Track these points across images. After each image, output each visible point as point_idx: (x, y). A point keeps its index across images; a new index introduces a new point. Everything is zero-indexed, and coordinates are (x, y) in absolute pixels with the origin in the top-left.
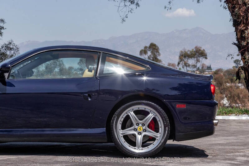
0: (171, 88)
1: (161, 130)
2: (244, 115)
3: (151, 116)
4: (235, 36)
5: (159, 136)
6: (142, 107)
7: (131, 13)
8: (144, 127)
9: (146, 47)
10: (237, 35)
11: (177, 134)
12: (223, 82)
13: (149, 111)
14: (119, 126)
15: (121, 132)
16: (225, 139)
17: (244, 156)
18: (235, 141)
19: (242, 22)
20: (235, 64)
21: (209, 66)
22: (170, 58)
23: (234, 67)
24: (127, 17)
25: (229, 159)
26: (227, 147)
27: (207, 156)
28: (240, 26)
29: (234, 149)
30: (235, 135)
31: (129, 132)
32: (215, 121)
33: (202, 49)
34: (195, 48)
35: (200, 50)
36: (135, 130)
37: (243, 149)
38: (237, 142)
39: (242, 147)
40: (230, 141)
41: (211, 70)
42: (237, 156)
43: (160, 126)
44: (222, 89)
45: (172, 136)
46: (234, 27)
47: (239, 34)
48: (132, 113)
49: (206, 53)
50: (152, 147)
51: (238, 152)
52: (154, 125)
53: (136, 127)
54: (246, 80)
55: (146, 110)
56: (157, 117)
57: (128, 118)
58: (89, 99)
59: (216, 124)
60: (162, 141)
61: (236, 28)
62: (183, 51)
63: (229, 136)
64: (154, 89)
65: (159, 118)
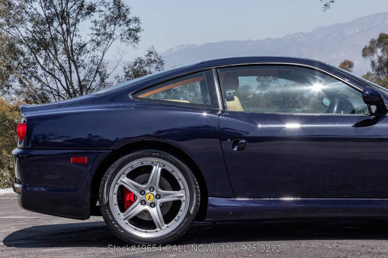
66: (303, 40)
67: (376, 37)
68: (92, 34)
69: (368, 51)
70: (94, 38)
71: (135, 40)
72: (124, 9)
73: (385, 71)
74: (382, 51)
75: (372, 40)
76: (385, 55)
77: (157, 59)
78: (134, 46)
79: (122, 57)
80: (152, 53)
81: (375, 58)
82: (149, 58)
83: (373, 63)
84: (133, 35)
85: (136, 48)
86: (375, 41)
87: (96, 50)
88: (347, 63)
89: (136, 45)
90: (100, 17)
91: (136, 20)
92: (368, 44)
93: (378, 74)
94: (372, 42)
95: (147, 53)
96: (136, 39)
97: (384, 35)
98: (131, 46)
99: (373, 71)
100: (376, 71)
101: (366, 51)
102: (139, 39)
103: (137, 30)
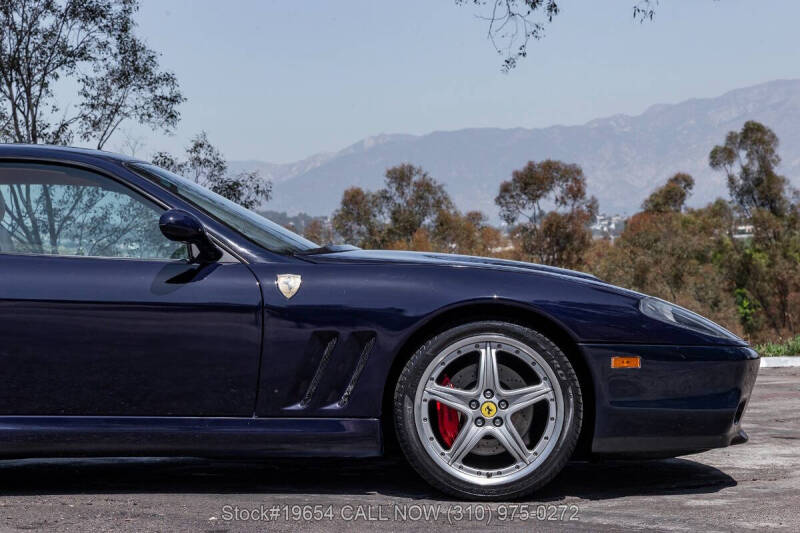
7: (537, 40)
24: (524, 55)
66: (625, 130)
67: (739, 129)
68: (83, 104)
69: (720, 157)
70: (86, 112)
71: (170, 120)
72: (145, 56)
73: (756, 197)
74: (748, 155)
75: (732, 133)
76: (753, 164)
77: (209, 158)
78: (167, 131)
79: (133, 151)
80: (201, 146)
81: (736, 170)
82: (194, 155)
83: (731, 180)
84: (166, 109)
85: (171, 135)
86: (736, 136)
87: (90, 137)
88: (680, 179)
89: (170, 128)
90: (95, 71)
91: (168, 79)
92: (721, 142)
93: (741, 202)
94: (731, 138)
95: (191, 146)
96: (172, 116)
97: (754, 124)
98: (160, 131)
99: (731, 195)
100: (738, 195)
101: (718, 156)
102: (179, 117)
103: (173, 100)
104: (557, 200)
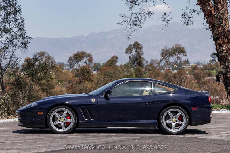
0: (186, 100)
1: (185, 120)
2: (224, 110)
3: (179, 114)
4: (215, 48)
5: (184, 124)
6: (175, 109)
7: (134, 32)
8: (176, 119)
9: (130, 46)
10: (216, 47)
11: (192, 122)
12: (201, 77)
13: (178, 111)
14: (164, 119)
15: (165, 122)
16: (214, 126)
17: (227, 134)
18: (220, 127)
19: (220, 38)
20: (212, 58)
21: (187, 60)
22: (149, 52)
23: (211, 60)
25: (219, 135)
26: (216, 130)
27: (207, 134)
28: (219, 41)
29: (221, 131)
30: (220, 123)
31: (168, 122)
32: (211, 116)
33: (182, 47)
34: (175, 46)
35: (180, 47)
36: (172, 121)
37: (225, 131)
38: (222, 127)
39: (225, 130)
40: (218, 127)
41: (189, 63)
42: (223, 134)
43: (184, 118)
44: (201, 84)
45: (190, 124)
46: (214, 41)
47: (218, 47)
48: (170, 112)
49: (185, 50)
50: (180, 129)
51: (223, 132)
52: (181, 118)
53: (172, 119)
54: (224, 82)
55: (177, 111)
56: (182, 114)
57: (168, 114)
58: (149, 106)
59: (212, 117)
60: (185, 126)
61: (215, 42)
62: (165, 49)
63: (216, 124)
64: (178, 100)
65: (183, 115)
104: (84, 62)
